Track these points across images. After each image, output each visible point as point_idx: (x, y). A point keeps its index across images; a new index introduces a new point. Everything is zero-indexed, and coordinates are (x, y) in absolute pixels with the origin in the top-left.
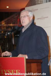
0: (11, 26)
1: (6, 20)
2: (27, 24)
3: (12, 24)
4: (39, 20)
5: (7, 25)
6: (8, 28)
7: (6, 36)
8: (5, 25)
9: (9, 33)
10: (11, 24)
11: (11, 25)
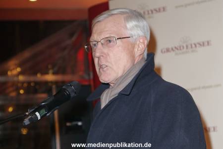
0: (46, 83)
1: (27, 54)
2: (120, 73)
3: (51, 71)
4: (172, 54)
5: (32, 78)
6: (36, 92)
7: (25, 127)
8: (21, 78)
9: (37, 114)
10: (47, 73)
11: (50, 77)
